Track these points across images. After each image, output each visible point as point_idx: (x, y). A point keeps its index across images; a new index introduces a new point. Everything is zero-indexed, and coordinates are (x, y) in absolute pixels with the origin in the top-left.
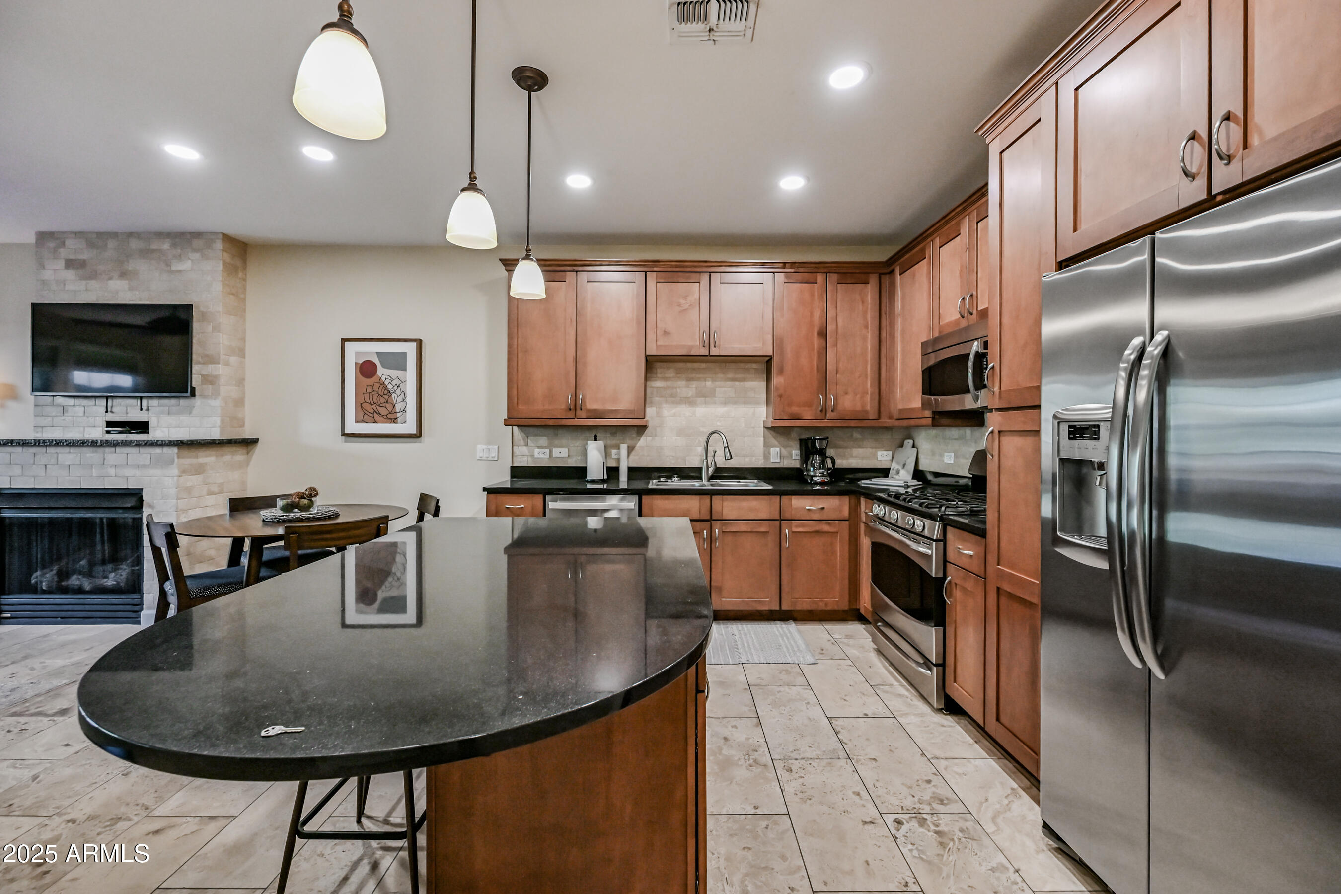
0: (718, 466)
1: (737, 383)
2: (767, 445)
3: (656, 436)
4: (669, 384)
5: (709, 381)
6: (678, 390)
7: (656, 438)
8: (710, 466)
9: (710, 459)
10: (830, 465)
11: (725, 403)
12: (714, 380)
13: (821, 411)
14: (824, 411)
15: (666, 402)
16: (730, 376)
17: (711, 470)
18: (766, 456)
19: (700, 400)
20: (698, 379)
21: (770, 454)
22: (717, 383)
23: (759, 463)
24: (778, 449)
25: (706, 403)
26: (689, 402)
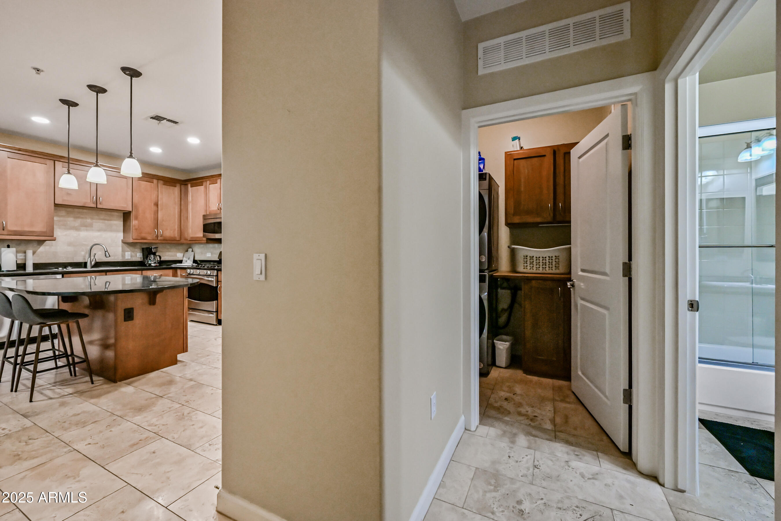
0: (97, 261)
1: (106, 222)
2: (123, 251)
3: (52, 246)
4: (62, 219)
5: (89, 219)
6: (68, 223)
7: (52, 247)
8: (92, 261)
9: (92, 258)
10: (159, 259)
11: (99, 230)
12: (92, 219)
13: (156, 236)
14: (157, 236)
15: (60, 228)
16: (102, 217)
17: (93, 263)
18: (123, 256)
19: (83, 228)
20: (82, 218)
21: (125, 255)
22: (94, 221)
23: (120, 259)
24: (130, 253)
25: (87, 230)
26: (76, 229)
